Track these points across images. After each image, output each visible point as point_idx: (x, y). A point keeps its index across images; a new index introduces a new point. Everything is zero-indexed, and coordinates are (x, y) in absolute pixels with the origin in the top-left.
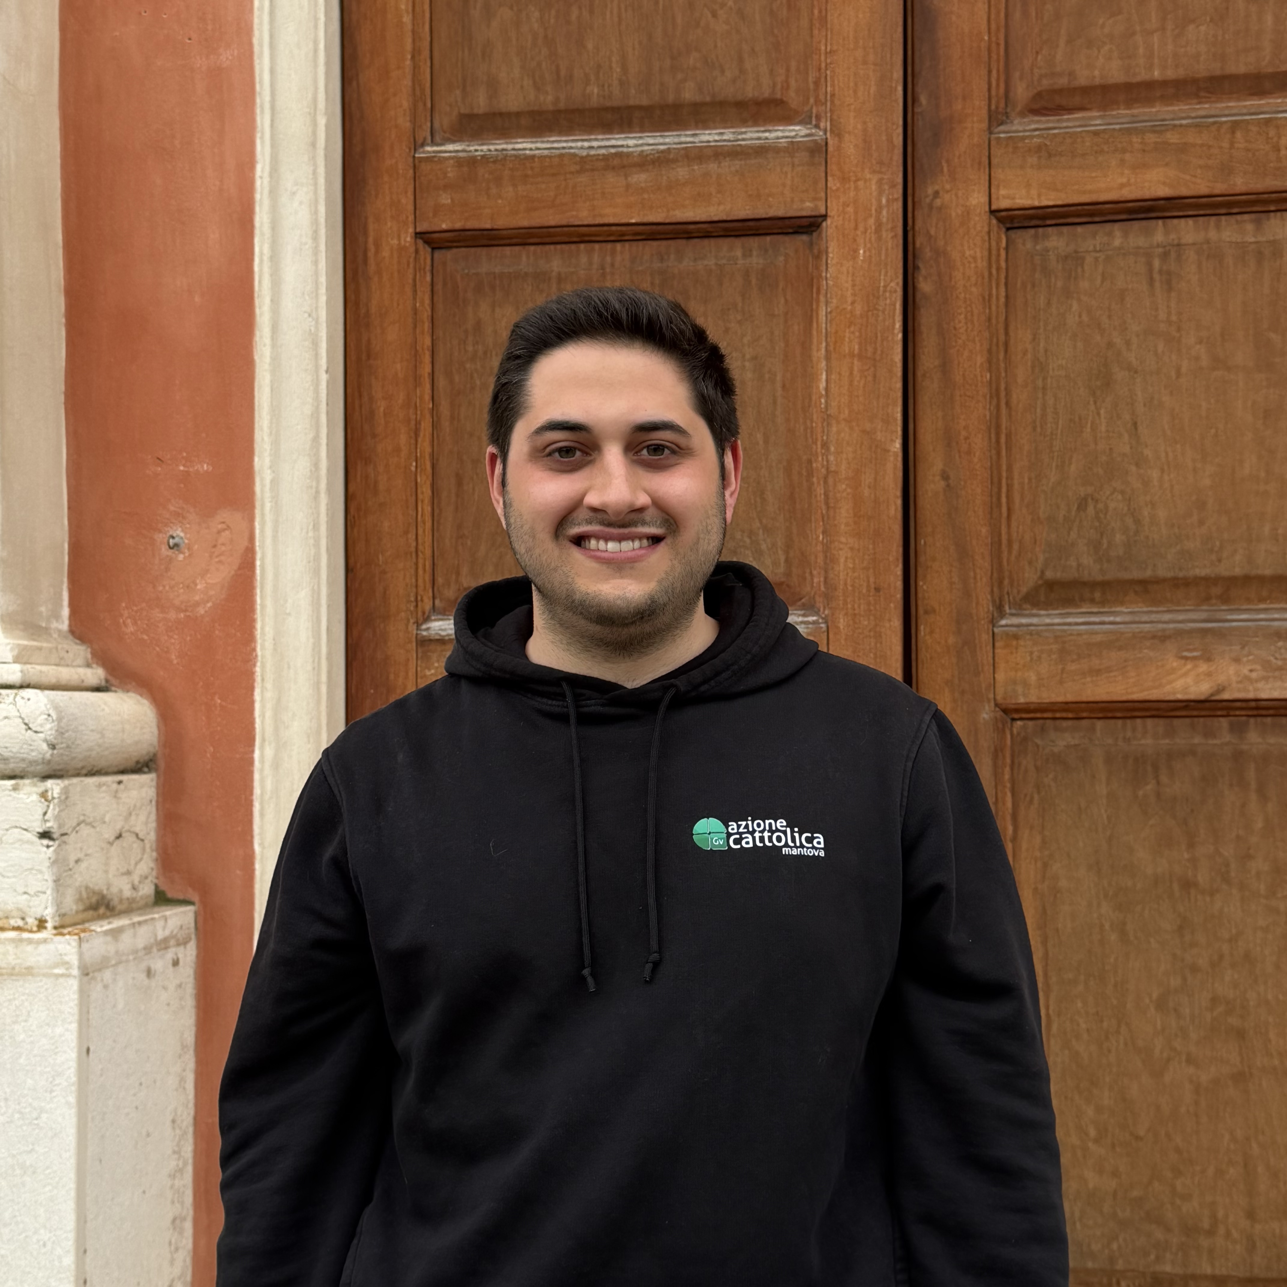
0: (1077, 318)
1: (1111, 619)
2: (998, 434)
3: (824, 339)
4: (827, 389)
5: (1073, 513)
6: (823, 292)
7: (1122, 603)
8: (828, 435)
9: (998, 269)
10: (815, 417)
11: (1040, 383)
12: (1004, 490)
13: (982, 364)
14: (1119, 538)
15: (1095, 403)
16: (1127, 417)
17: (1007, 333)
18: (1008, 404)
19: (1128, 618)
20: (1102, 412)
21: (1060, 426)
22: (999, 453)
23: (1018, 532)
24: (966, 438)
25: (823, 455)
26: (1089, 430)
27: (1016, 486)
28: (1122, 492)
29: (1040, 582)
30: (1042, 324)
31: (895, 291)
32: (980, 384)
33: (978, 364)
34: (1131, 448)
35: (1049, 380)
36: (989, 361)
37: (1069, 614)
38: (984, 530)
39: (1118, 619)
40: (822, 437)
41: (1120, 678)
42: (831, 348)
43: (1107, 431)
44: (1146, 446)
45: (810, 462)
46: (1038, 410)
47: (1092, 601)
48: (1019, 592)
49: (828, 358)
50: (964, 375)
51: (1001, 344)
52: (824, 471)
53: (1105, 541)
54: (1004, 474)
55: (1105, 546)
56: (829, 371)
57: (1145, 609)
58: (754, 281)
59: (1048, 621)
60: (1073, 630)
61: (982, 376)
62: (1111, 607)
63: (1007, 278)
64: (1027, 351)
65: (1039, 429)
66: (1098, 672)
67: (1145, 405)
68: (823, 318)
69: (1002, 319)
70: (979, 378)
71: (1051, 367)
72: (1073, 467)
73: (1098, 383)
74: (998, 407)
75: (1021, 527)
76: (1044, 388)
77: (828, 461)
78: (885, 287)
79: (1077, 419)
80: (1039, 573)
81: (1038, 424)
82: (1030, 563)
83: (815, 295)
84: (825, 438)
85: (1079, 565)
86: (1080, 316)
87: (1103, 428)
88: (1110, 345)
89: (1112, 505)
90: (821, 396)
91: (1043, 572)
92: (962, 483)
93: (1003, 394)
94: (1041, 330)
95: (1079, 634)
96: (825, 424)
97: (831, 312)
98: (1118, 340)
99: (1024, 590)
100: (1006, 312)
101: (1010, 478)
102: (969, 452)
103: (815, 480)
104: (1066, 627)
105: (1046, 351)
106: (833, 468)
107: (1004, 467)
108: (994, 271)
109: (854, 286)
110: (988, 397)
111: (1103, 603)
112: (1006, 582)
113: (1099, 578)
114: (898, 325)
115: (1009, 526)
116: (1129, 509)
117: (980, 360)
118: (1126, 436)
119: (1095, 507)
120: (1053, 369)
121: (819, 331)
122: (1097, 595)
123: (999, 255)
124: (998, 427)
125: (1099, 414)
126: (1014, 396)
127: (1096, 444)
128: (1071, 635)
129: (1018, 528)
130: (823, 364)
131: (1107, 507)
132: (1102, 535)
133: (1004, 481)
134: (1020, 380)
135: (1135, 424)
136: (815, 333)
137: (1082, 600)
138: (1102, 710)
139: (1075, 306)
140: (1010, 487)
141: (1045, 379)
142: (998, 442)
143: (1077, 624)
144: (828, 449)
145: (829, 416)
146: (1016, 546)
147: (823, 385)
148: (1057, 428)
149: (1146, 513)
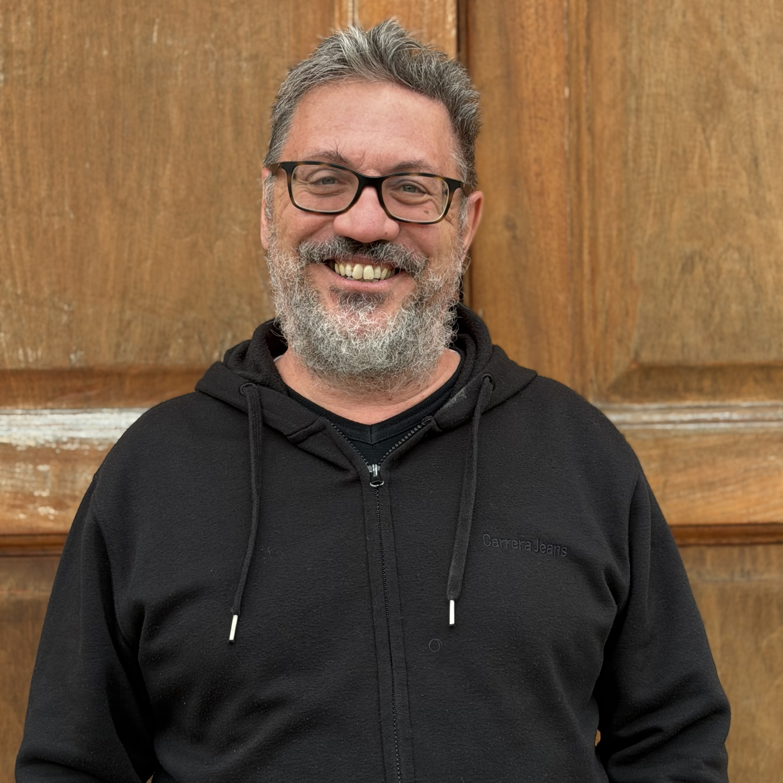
0: (680, 17)
1: (727, 415)
2: (578, 169)
5: (676, 276)
7: (738, 395)
11: (632, 103)
12: (586, 245)
13: (558, 76)
14: (734, 308)
15: (704, 130)
16: (744, 150)
17: (589, 37)
18: (590, 130)
19: (748, 415)
20: (713, 143)
21: (659, 161)
22: (580, 195)
23: (604, 300)
24: (538, 175)
26: (696, 166)
27: (601, 240)
28: (739, 249)
29: (634, 366)
30: (634, 24)
32: (555, 103)
33: (554, 75)
34: (750, 191)
35: (644, 100)
36: (568, 73)
37: (671, 409)
38: (562, 298)
39: (735, 416)
41: (740, 493)
43: (720, 168)
44: (770, 189)
46: (631, 139)
47: (701, 392)
48: (605, 380)
50: (534, 90)
51: (581, 49)
53: (717, 314)
54: (587, 223)
55: (717, 319)
57: (769, 403)
59: (645, 418)
60: (679, 430)
61: (558, 92)
62: (724, 400)
64: (614, 60)
65: (631, 164)
66: (711, 485)
67: (767, 135)
69: (583, 15)
70: (555, 94)
71: (647, 81)
72: (676, 215)
73: (708, 105)
74: (578, 132)
75: (608, 294)
76: (638, 110)
79: (680, 152)
80: (632, 355)
81: (630, 157)
82: (620, 341)
85: (684, 345)
86: (684, 15)
87: (714, 164)
88: (723, 54)
89: (726, 266)
91: (637, 354)
92: (533, 234)
93: (584, 116)
94: (634, 32)
95: (687, 436)
98: (733, 49)
99: (613, 376)
100: (589, 7)
101: (594, 228)
102: (541, 194)
104: (669, 427)
105: (640, 60)
107: (587, 214)
110: (567, 120)
111: (714, 394)
112: (590, 366)
113: (710, 361)
114: (451, 18)
115: (593, 292)
116: (748, 272)
117: (555, 69)
118: (744, 177)
119: (704, 268)
120: (649, 85)
122: (707, 383)
124: (579, 160)
125: (708, 146)
126: (599, 120)
127: (705, 185)
128: (676, 436)
129: (604, 294)
131: (719, 269)
132: (713, 304)
133: (586, 233)
134: (606, 98)
135: (755, 160)
137: (687, 389)
138: (715, 535)
140: (594, 240)
141: (638, 98)
142: (578, 179)
143: (682, 422)
146: (601, 319)
148: (654, 164)
149: (769, 278)
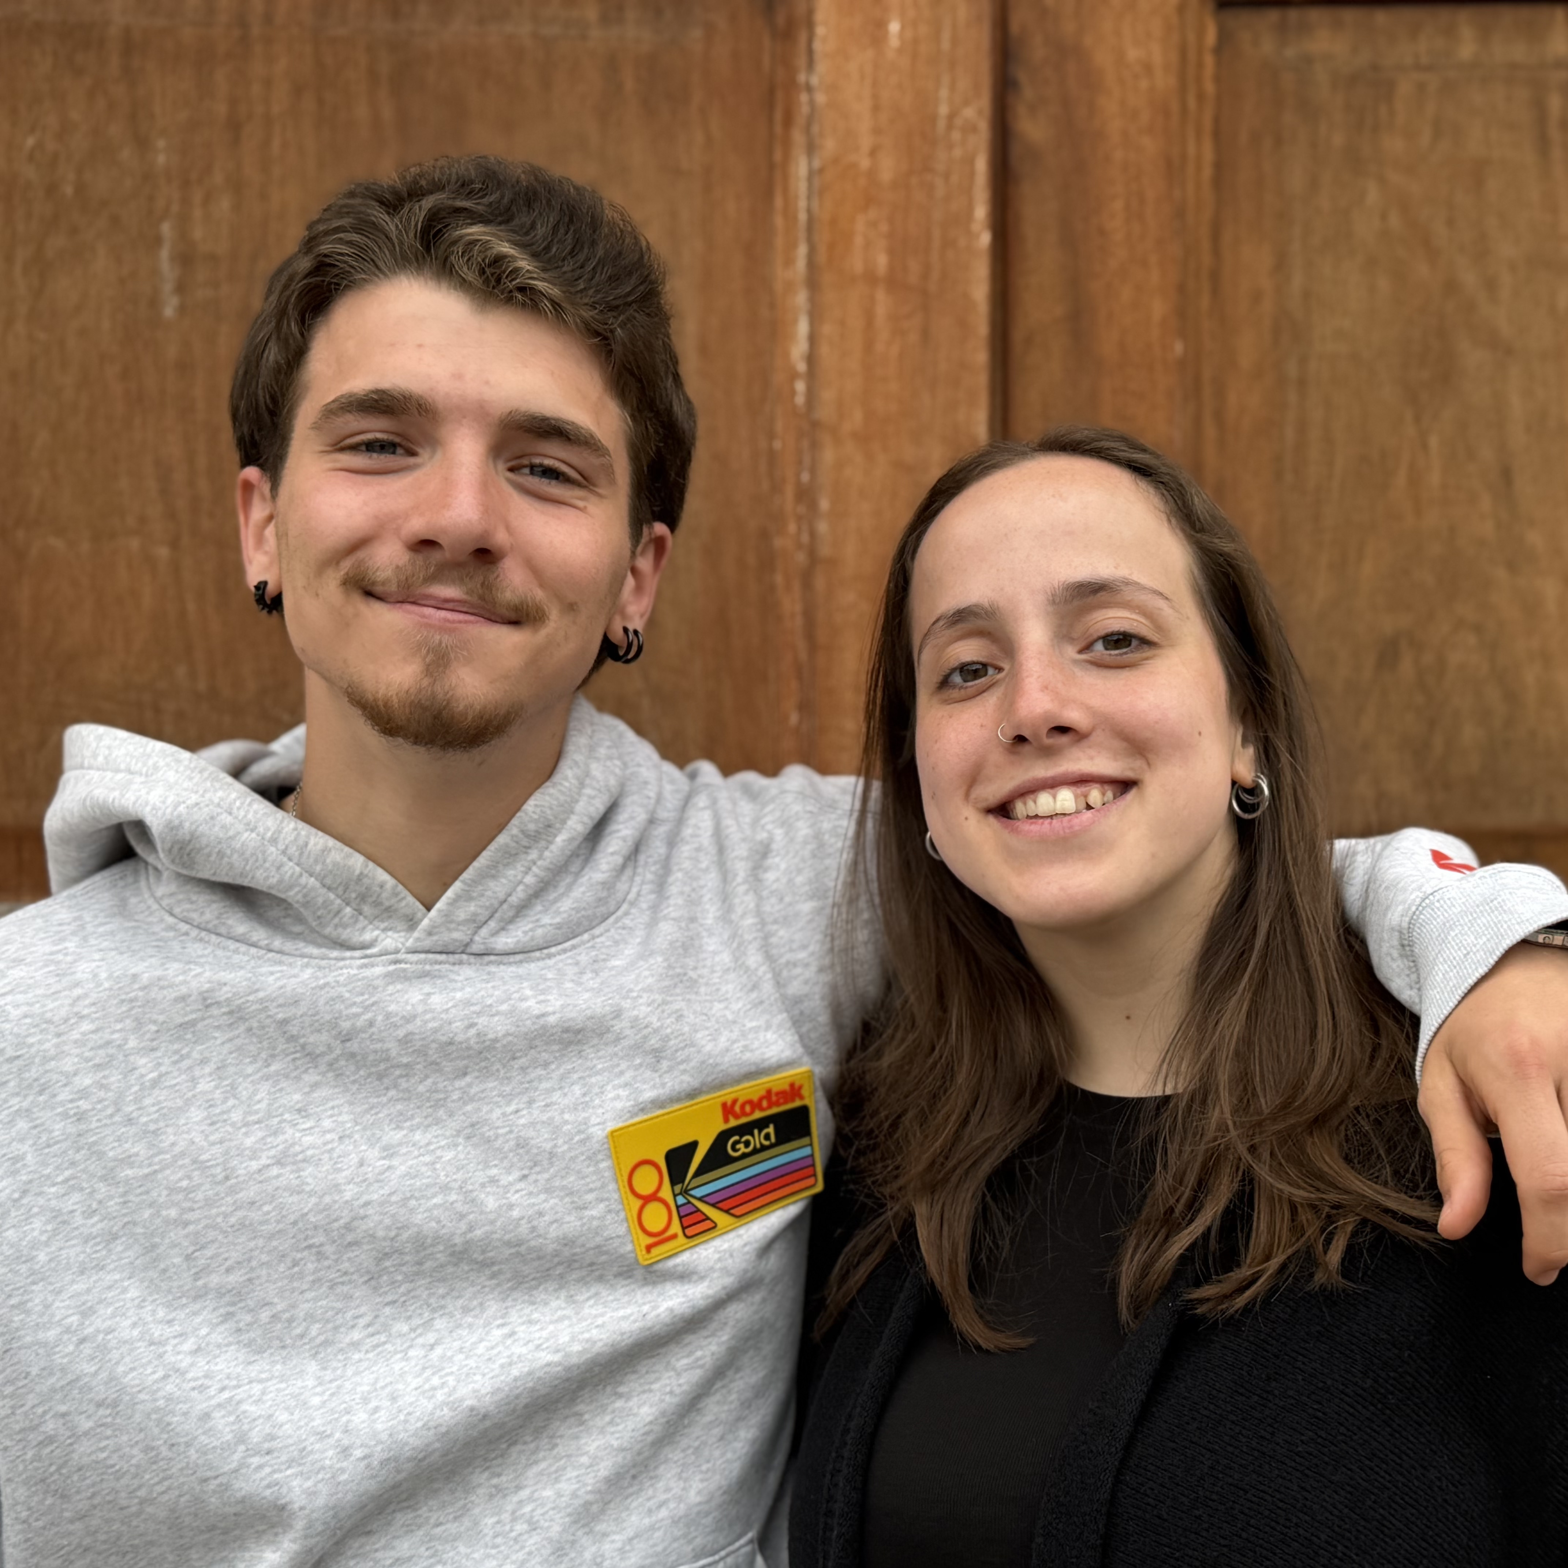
0: (1376, 221)
3: (802, 234)
4: (811, 359)
5: (1367, 674)
6: (800, 120)
8: (813, 471)
9: (1201, 97)
10: (779, 426)
11: (1292, 369)
13: (1164, 319)
14: (1470, 733)
15: (1417, 419)
16: (1488, 455)
17: (1216, 251)
18: (1218, 416)
20: (1434, 442)
21: (1338, 472)
25: (799, 519)
26: (1402, 482)
28: (1478, 629)
30: (1297, 231)
31: (974, 129)
32: (1158, 367)
33: (1156, 319)
34: (1498, 527)
35: (1313, 365)
36: (1180, 313)
40: (798, 475)
42: (822, 257)
43: (1445, 486)
44: (1532, 524)
45: (764, 535)
46: (1289, 432)
49: (813, 283)
50: (1121, 342)
51: (1204, 274)
52: (801, 558)
53: (1438, 740)
55: (1439, 751)
56: (815, 316)
58: (629, 84)
61: (1163, 347)
63: (1217, 120)
64: (1260, 293)
65: (1289, 477)
67: (1528, 429)
68: (802, 187)
69: (1207, 214)
70: (1158, 351)
71: (1317, 333)
72: (1367, 568)
73: (1424, 375)
74: (1198, 420)
76: (1302, 383)
77: (813, 534)
78: (951, 117)
79: (1376, 457)
81: (1287, 464)
83: (778, 129)
84: (805, 477)
86: (1384, 217)
87: (1435, 478)
88: (1451, 287)
89: (1454, 658)
90: (794, 376)
93: (1208, 392)
94: (1296, 247)
96: (805, 443)
97: (821, 171)
98: (1469, 278)
100: (1217, 200)
103: (779, 579)
105: (1306, 295)
106: (825, 550)
108: (1192, 103)
109: (876, 108)
110: (1178, 396)
114: (981, 212)
116: (1493, 669)
117: (1159, 308)
118: (1486, 503)
119: (1416, 662)
120: (1323, 338)
121: (790, 215)
123: (1200, 65)
125: (1425, 446)
126: (1233, 398)
127: (1418, 514)
130: (801, 298)
131: (1442, 662)
132: (1432, 725)
134: (1245, 363)
135: (1506, 474)
136: (779, 221)
139: (1373, 195)
141: (1303, 360)
144: (813, 506)
145: (815, 425)
147: (799, 349)
148: (1331, 476)
149: (1531, 679)
